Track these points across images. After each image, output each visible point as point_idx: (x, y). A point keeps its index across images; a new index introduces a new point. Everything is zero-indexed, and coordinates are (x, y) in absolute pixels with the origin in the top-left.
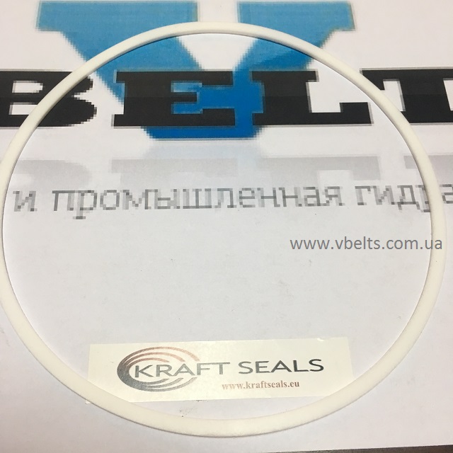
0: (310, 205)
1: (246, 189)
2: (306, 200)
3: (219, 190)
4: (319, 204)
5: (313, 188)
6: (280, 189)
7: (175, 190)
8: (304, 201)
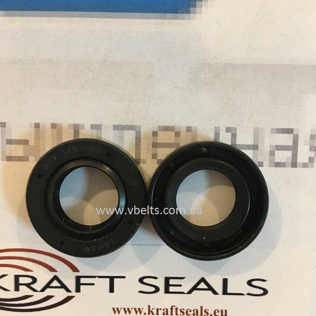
0: (278, 165)
1: (167, 129)
2: (272, 154)
3: (116, 127)
4: (294, 165)
5: (289, 131)
6: (228, 130)
7: (37, 126)
8: (268, 157)
